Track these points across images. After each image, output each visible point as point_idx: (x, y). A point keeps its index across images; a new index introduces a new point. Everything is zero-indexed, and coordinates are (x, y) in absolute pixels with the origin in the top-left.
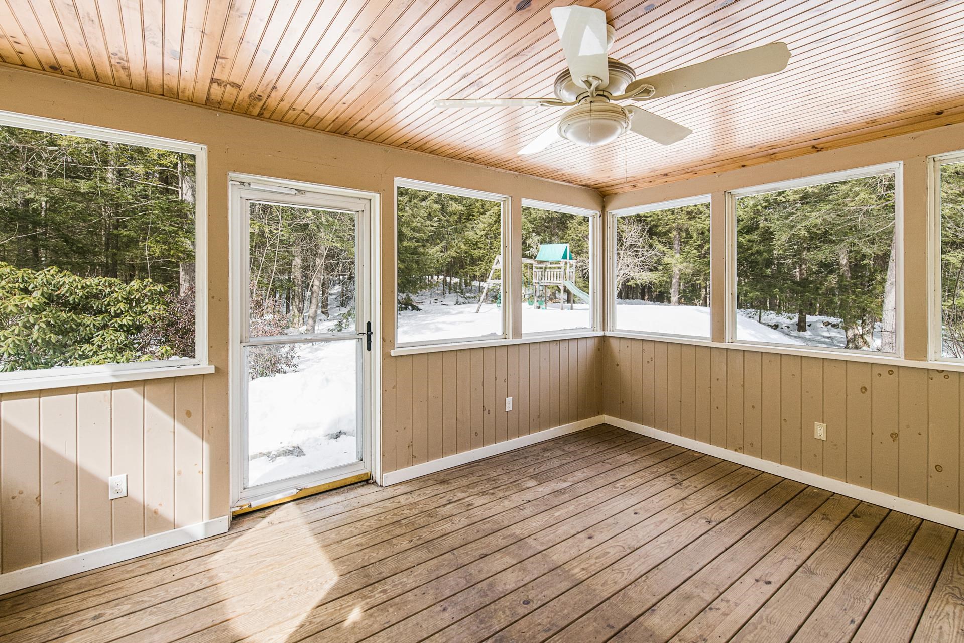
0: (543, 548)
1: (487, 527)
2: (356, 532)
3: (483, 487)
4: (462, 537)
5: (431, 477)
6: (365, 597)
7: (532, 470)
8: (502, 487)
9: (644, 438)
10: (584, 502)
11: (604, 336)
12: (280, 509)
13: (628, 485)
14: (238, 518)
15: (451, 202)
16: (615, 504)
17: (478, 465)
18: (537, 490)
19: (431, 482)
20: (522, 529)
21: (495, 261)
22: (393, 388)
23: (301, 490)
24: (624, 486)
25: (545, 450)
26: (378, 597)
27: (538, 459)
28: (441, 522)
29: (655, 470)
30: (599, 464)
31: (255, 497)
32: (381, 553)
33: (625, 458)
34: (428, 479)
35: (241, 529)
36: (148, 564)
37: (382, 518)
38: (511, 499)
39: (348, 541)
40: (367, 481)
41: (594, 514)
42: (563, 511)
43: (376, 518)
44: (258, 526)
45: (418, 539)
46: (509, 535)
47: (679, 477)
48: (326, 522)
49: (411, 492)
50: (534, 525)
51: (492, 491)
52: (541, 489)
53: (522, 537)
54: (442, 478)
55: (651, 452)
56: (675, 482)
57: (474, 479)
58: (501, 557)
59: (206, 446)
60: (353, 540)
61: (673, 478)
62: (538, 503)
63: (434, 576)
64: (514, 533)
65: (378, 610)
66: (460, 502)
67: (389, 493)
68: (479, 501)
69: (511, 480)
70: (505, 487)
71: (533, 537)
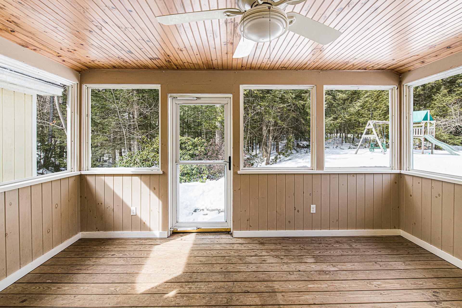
0: (283, 303)
1: (262, 276)
2: (205, 255)
3: (279, 253)
4: (245, 277)
5: (258, 239)
6: (182, 287)
7: (318, 252)
8: (290, 257)
9: (430, 255)
10: (336, 285)
11: (400, 174)
12: (190, 235)
13: (384, 285)
14: (175, 233)
15: (338, 93)
16: (361, 296)
17: (287, 240)
18: (310, 266)
19: (256, 242)
20: (280, 286)
21: (368, 124)
22: (239, 190)
23: (198, 229)
24: (379, 285)
25: (337, 242)
26: (187, 290)
27: (327, 247)
28: (243, 264)
29: (421, 283)
30: (371, 263)
31: (181, 227)
32: (206, 269)
33: (400, 265)
34: (256, 240)
35: (172, 238)
36: (138, 242)
37: (220, 252)
38: (289, 265)
39: (198, 258)
40: (228, 232)
41: (338, 296)
42: (316, 285)
43: (218, 251)
44: (177, 239)
45: (225, 269)
46: (270, 287)
47: (442, 296)
48: (199, 246)
49: (242, 244)
50: (290, 286)
51: (282, 257)
52: (314, 266)
53: (276, 290)
54: (262, 241)
55: (428, 267)
56: (434, 298)
57: (279, 247)
58: (255, 297)
59: (161, 202)
60: (201, 258)
61: (434, 295)
62: (304, 274)
63: (215, 291)
64: (274, 286)
65: (180, 296)
66: (261, 257)
67: (234, 241)
68: (271, 260)
69: (299, 254)
70: (292, 257)
71: (283, 294)
